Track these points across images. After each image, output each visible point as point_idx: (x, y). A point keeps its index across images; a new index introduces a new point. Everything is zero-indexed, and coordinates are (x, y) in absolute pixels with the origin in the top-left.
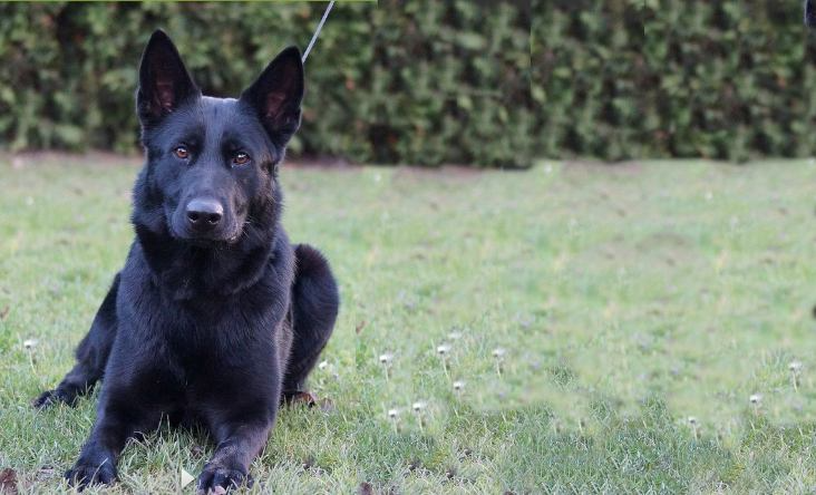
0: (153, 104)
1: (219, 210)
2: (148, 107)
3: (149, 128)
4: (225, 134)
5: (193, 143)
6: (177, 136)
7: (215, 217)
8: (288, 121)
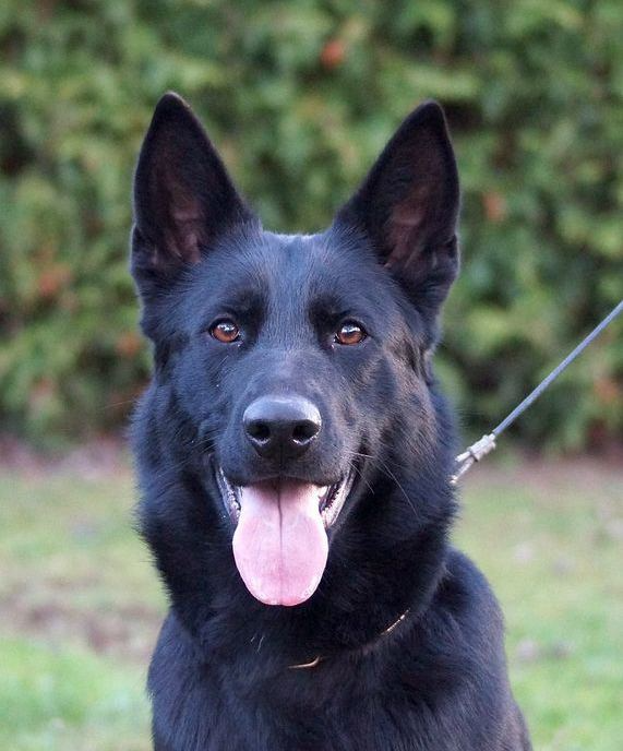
0: (164, 252)
1: (313, 415)
2: (155, 260)
3: (152, 298)
4: (314, 285)
5: (245, 308)
6: (214, 300)
7: (304, 429)
8: (435, 262)
